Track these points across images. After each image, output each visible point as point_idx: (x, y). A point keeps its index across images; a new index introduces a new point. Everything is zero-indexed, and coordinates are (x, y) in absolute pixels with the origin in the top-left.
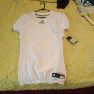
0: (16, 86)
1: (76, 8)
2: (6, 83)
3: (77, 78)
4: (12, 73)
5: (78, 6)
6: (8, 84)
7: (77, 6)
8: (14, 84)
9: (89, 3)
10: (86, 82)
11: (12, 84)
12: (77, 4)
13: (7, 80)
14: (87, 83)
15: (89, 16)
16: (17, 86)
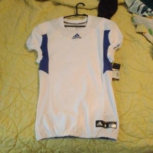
0: (31, 150)
1: (130, 18)
2: (15, 145)
3: (133, 139)
4: (25, 129)
5: (133, 17)
6: (19, 147)
7: (131, 15)
8: (29, 147)
9: (151, 12)
10: (148, 146)
11: (26, 147)
12: (131, 13)
13: (16, 142)
14: (150, 147)
15: (151, 34)
16: (33, 150)
